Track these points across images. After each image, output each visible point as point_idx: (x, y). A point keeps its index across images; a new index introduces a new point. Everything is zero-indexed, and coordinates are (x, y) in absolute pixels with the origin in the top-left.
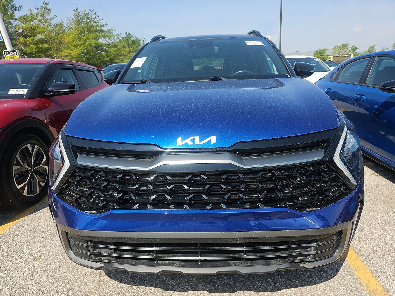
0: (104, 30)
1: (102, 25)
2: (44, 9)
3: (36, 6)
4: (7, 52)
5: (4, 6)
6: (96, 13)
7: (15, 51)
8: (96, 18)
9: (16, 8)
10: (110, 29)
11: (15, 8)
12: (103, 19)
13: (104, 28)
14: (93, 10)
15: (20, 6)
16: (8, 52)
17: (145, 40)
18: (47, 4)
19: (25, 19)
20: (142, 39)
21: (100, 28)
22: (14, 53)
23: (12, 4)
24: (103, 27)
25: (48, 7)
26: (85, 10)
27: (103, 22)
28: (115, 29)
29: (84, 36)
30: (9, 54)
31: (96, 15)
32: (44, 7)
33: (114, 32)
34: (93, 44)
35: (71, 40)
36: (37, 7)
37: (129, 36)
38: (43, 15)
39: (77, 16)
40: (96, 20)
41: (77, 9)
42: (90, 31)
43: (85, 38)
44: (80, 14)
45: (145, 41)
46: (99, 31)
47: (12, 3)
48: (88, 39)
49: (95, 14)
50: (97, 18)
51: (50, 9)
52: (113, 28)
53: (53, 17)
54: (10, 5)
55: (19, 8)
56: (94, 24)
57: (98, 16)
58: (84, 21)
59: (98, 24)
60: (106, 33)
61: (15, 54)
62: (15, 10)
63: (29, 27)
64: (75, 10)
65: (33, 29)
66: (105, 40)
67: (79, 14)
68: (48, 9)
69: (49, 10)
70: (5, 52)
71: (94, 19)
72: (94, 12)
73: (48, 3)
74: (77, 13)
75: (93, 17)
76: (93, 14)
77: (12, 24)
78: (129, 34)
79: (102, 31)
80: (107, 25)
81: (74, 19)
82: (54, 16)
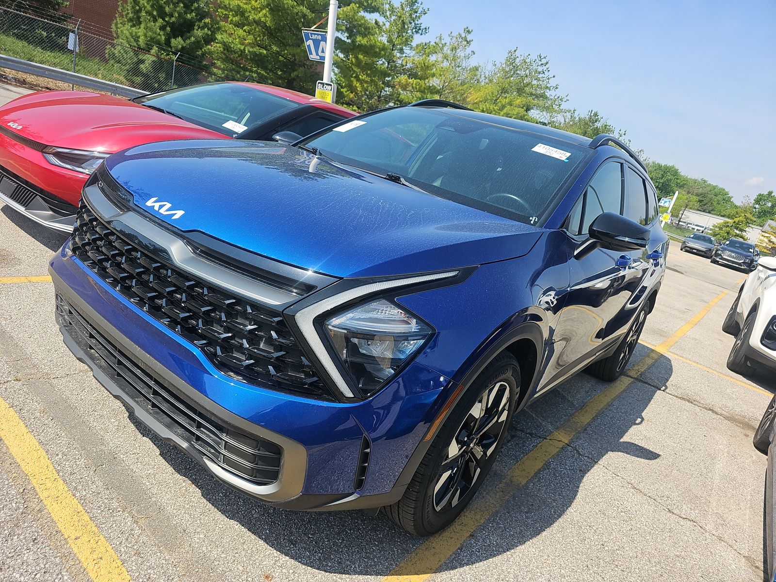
0: (548, 96)
1: (547, 87)
2: (461, 39)
3: (451, 32)
4: (321, 83)
5: (403, 23)
6: (547, 63)
7: (331, 85)
8: (544, 73)
9: (420, 29)
10: (558, 97)
11: (417, 29)
12: (554, 77)
13: (548, 93)
14: (545, 58)
15: (426, 28)
16: (323, 84)
17: (625, 134)
18: (469, 32)
19: (424, 49)
20: (620, 131)
21: (542, 92)
22: (329, 87)
23: (416, 22)
24: (548, 91)
25: (469, 38)
26: (529, 55)
27: (552, 83)
28: (567, 98)
29: (506, 98)
30: (323, 87)
31: (545, 68)
32: (463, 36)
33: (563, 103)
34: (514, 115)
35: (479, 99)
36: (453, 35)
37: (594, 118)
38: (454, 49)
39: (511, 61)
40: (541, 76)
41: (515, 51)
42: (520, 91)
43: (506, 102)
44: (517, 60)
45: (623, 135)
46: (537, 96)
47: (418, 21)
48: (510, 104)
49: (545, 66)
50: (546, 73)
51: (470, 41)
52: (565, 97)
53: (469, 54)
54: (413, 24)
55: (424, 30)
56: (535, 82)
57: (549, 71)
58: (518, 72)
59: (541, 82)
60: (549, 102)
61: (330, 89)
62: (417, 32)
63: (422, 63)
64: (513, 51)
65: (426, 67)
66: (541, 113)
67: (515, 59)
68: (466, 41)
69: (468, 42)
70: (319, 83)
71: (539, 73)
72: (544, 61)
73: (472, 30)
74: (512, 57)
75: (540, 69)
76: (542, 64)
77: (403, 53)
78: (596, 115)
79: (543, 96)
80: (557, 88)
81: (504, 66)
82: (471, 53)
